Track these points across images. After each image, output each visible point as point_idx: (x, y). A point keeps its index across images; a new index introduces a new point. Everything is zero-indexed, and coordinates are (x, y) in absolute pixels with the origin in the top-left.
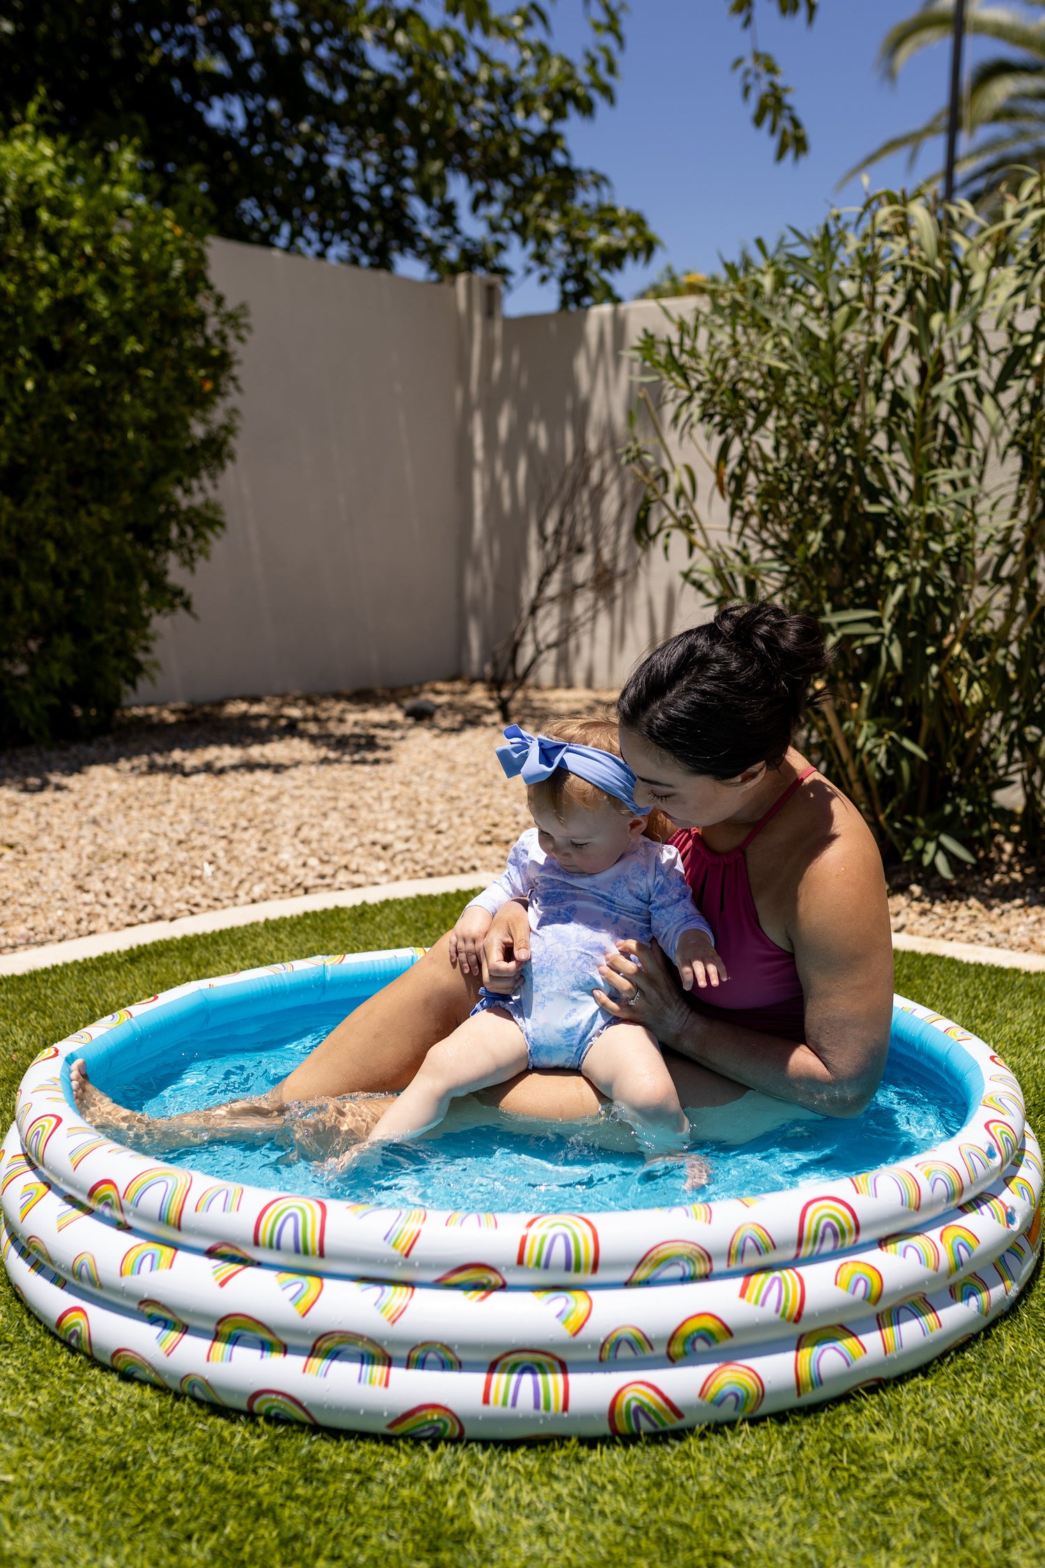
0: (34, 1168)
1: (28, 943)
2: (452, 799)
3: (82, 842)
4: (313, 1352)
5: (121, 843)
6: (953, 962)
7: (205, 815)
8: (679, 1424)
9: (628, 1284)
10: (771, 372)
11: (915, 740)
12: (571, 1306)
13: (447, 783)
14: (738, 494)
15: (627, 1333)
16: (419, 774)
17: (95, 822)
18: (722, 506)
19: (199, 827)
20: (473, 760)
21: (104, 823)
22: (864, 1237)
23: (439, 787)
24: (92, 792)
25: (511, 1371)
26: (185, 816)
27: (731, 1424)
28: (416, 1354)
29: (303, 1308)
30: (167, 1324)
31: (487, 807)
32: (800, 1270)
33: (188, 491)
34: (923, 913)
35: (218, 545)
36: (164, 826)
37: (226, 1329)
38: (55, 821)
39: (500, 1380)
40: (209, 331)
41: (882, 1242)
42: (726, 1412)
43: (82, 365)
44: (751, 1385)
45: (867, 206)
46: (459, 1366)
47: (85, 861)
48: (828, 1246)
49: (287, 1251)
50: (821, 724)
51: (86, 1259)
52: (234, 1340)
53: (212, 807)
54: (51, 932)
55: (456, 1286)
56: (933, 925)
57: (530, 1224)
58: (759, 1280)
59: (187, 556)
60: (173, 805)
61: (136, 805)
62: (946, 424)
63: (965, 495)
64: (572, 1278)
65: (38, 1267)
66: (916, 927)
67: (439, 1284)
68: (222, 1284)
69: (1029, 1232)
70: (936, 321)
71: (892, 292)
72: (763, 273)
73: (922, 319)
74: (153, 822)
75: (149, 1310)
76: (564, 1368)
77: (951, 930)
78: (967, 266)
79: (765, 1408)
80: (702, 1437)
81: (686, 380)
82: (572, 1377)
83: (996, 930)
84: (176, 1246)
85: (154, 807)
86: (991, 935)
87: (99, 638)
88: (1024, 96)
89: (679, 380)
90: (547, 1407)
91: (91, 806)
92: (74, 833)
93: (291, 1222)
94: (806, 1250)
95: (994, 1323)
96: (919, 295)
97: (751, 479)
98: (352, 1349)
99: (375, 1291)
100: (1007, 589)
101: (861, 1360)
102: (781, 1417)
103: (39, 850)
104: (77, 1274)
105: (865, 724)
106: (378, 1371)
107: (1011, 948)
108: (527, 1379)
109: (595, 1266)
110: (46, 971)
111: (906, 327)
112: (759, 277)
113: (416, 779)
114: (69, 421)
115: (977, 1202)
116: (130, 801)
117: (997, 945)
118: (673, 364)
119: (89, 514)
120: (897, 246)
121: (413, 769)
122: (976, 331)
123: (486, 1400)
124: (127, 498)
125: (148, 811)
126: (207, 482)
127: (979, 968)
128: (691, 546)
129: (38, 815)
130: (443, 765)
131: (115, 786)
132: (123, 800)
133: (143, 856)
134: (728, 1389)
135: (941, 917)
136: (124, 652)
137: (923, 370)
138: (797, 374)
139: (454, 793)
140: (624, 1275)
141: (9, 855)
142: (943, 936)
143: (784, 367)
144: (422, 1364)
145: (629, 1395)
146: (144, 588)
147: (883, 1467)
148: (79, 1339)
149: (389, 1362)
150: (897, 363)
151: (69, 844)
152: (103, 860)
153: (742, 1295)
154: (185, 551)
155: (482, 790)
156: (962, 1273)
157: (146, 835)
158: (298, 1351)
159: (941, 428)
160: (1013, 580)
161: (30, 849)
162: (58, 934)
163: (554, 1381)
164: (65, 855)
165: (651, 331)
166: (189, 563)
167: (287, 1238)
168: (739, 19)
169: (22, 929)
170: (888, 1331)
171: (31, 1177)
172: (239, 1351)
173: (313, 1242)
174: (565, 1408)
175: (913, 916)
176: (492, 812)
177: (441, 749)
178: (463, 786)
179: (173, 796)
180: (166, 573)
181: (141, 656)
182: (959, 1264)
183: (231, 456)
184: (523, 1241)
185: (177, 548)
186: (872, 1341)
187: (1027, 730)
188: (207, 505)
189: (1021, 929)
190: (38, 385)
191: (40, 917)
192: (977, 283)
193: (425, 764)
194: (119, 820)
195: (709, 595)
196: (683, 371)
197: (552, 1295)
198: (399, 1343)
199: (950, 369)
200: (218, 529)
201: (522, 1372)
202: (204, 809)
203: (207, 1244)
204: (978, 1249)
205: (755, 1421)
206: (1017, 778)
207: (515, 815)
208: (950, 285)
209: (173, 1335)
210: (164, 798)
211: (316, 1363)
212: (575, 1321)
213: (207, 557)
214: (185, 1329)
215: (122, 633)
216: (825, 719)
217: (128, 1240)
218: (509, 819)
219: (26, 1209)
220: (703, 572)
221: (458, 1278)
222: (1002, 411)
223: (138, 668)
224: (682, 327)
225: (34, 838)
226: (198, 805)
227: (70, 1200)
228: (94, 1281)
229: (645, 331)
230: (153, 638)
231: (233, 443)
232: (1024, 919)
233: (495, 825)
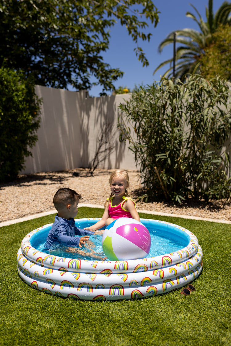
0: (24, 256)
1: (8, 220)
2: (85, 191)
3: (15, 201)
4: (79, 287)
5: (22, 201)
6: (183, 219)
7: (37, 195)
8: (143, 297)
9: (133, 272)
10: (144, 110)
11: (173, 177)
12: (124, 277)
13: (83, 188)
14: (139, 133)
15: (134, 281)
16: (78, 186)
17: (16, 197)
18: (136, 135)
19: (37, 197)
20: (87, 183)
21: (18, 197)
22: (173, 264)
23: (82, 189)
24: (15, 191)
25: (114, 289)
26: (34, 195)
27: (152, 296)
28: (97, 286)
29: (77, 279)
30: (52, 283)
31: (92, 192)
32: (163, 269)
33: (31, 133)
34: (176, 210)
35: (37, 143)
36: (30, 197)
37: (63, 283)
38: (9, 197)
39: (112, 290)
40: (35, 103)
41: (176, 264)
42: (151, 294)
43: (12, 110)
44: (155, 290)
45: (161, 81)
46: (105, 288)
47: (16, 204)
48: (167, 265)
49: (74, 269)
50: (156, 175)
51: (36, 272)
52: (64, 285)
53: (39, 193)
54: (12, 218)
55: (103, 274)
56: (178, 212)
57: (116, 263)
58: (156, 271)
59: (31, 146)
60: (31, 193)
61: (24, 194)
62: (177, 119)
63: (181, 132)
64: (124, 271)
65: (26, 274)
66: (175, 213)
67: (100, 273)
68: (62, 275)
69: (201, 263)
70: (174, 100)
71: (166, 96)
72: (142, 92)
73: (172, 101)
74: (28, 197)
75: (48, 281)
76: (123, 288)
77: (182, 213)
78: (180, 91)
79: (158, 294)
80: (147, 298)
81: (128, 112)
82: (125, 289)
83: (190, 213)
84: (53, 269)
85: (27, 194)
86: (189, 214)
87: (15, 162)
88: (187, 54)
89: (127, 112)
90: (120, 295)
91: (15, 194)
92: (13, 199)
93: (74, 263)
94: (163, 266)
95: (195, 279)
96: (171, 96)
97: (141, 129)
98: (86, 286)
99: (89, 275)
100: (189, 149)
101: (174, 285)
102: (161, 295)
103: (7, 203)
104: (35, 275)
105: (164, 175)
106: (91, 289)
107: (193, 216)
108: (117, 290)
109: (128, 269)
110: (13, 225)
111: (169, 102)
112: (141, 93)
113: (77, 187)
114: (9, 121)
115: (192, 257)
116: (23, 193)
117: (191, 215)
118: (126, 109)
119: (13, 138)
120: (167, 88)
121: (76, 185)
122: (182, 102)
123: (110, 294)
124: (20, 135)
125: (26, 195)
126: (35, 131)
127: (188, 220)
128: (130, 142)
129: (5, 196)
130: (82, 185)
131: (19, 190)
132: (21, 193)
133: (27, 203)
134: (151, 291)
135: (180, 211)
136: (19, 164)
137: (172, 110)
138: (149, 111)
139: (85, 190)
140: (133, 271)
141: (1, 204)
142: (180, 214)
143: (146, 109)
144: (98, 288)
145: (134, 292)
146: (23, 152)
147: (179, 302)
148: (36, 286)
149: (92, 288)
150: (167, 108)
151: (12, 201)
152: (19, 204)
153: (153, 274)
154: (31, 145)
155: (90, 189)
156: (190, 270)
157: (27, 199)
158: (76, 287)
159: (176, 120)
160: (190, 148)
161: (5, 202)
162: (13, 218)
163: (121, 290)
164: (12, 203)
165: (122, 103)
166: (31, 147)
167: (74, 266)
168: (135, 41)
169: (7, 217)
170: (178, 280)
171: (24, 258)
172: (65, 287)
173: (79, 267)
174: (124, 295)
175: (175, 211)
176: (92, 193)
177: (81, 182)
178: (86, 188)
179: (31, 192)
180: (27, 149)
181: (22, 165)
182: (190, 268)
183: (40, 126)
184: (115, 265)
185: (29, 144)
186: (175, 281)
187: (194, 175)
188: (35, 136)
189: (195, 212)
190: (4, 114)
191: (10, 215)
192: (181, 94)
193: (78, 184)
194: (21, 196)
195: (133, 151)
196: (128, 110)
197: (121, 274)
198: (94, 284)
199: (177, 109)
200: (37, 140)
201: (116, 289)
202: (37, 194)
203: (58, 268)
204: (193, 266)
205: (157, 296)
206: (193, 184)
207: (97, 194)
208: (177, 94)
209: (53, 285)
210: (29, 192)
211: (79, 289)
212: (125, 279)
213: (35, 145)
214: (55, 284)
215: (19, 161)
216: (156, 174)
217: (44, 268)
218: (96, 195)
219: (24, 264)
220: (132, 147)
221: (104, 272)
222: (187, 117)
223: (22, 167)
224: (128, 103)
225: (5, 200)
226: (36, 193)
227: (32, 262)
228: (38, 276)
229: (121, 103)
230: (25, 161)
231: (40, 124)
232: (195, 211)
233: (93, 196)
